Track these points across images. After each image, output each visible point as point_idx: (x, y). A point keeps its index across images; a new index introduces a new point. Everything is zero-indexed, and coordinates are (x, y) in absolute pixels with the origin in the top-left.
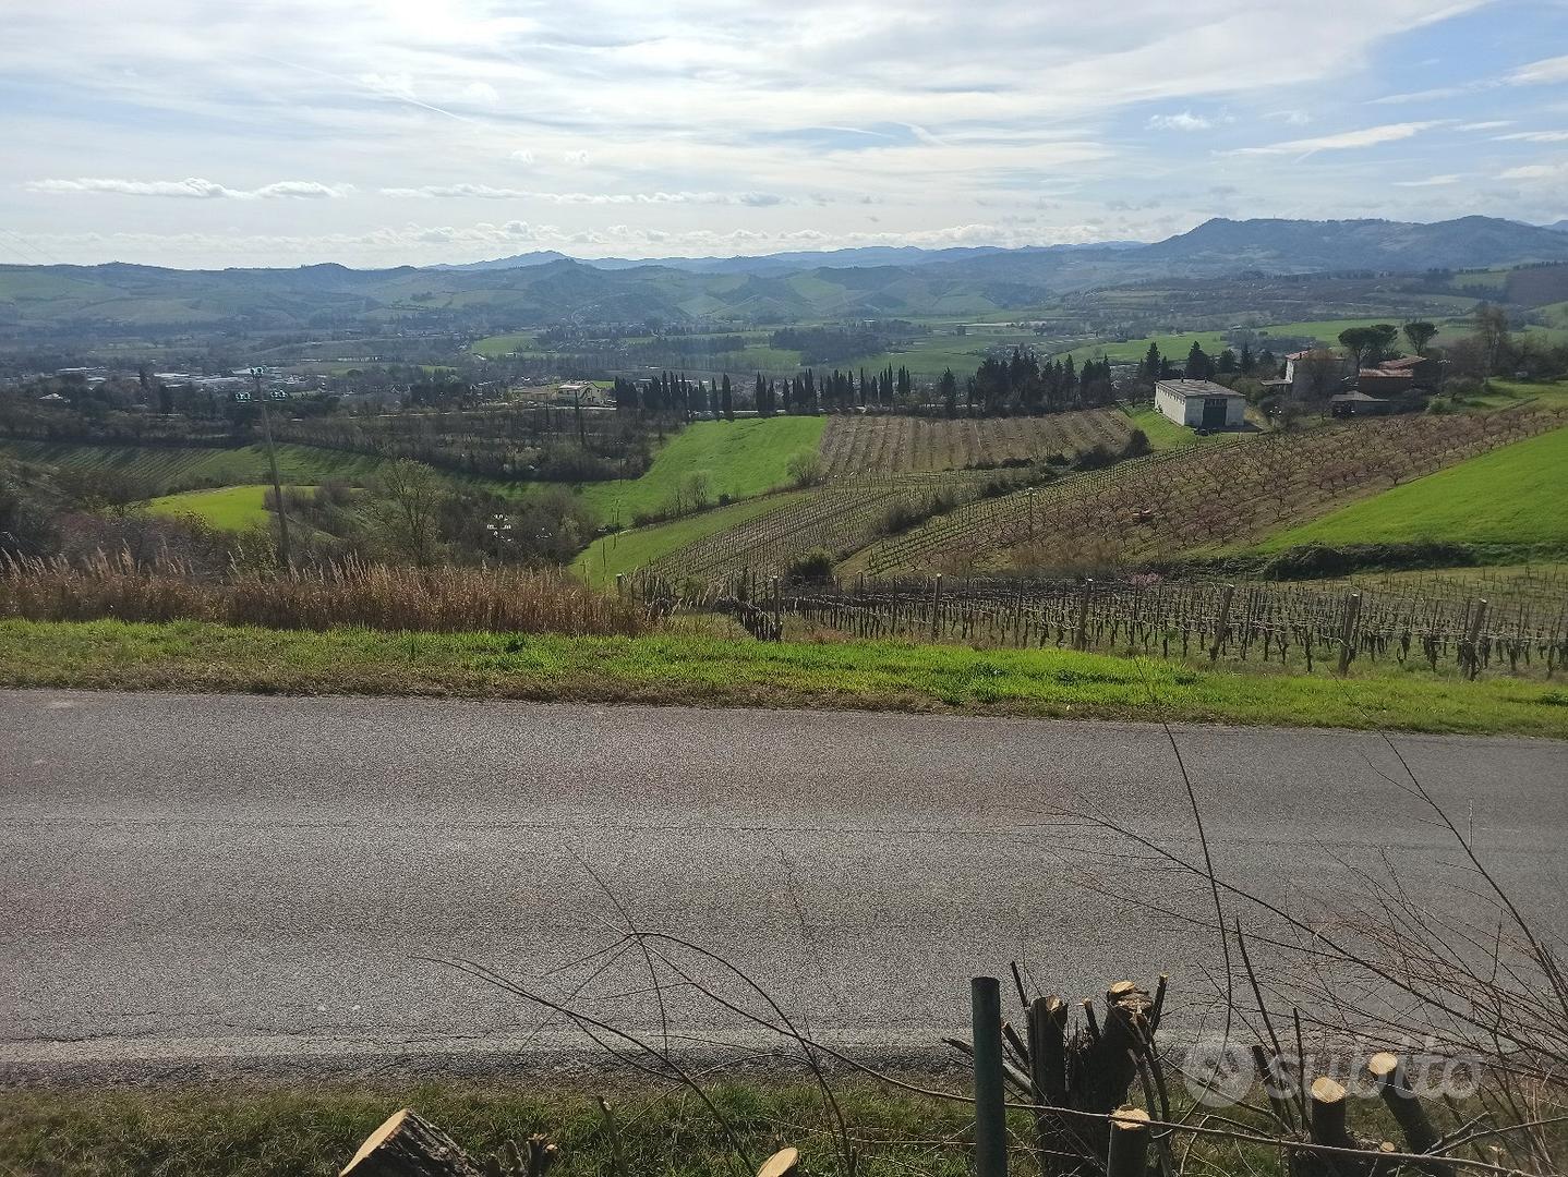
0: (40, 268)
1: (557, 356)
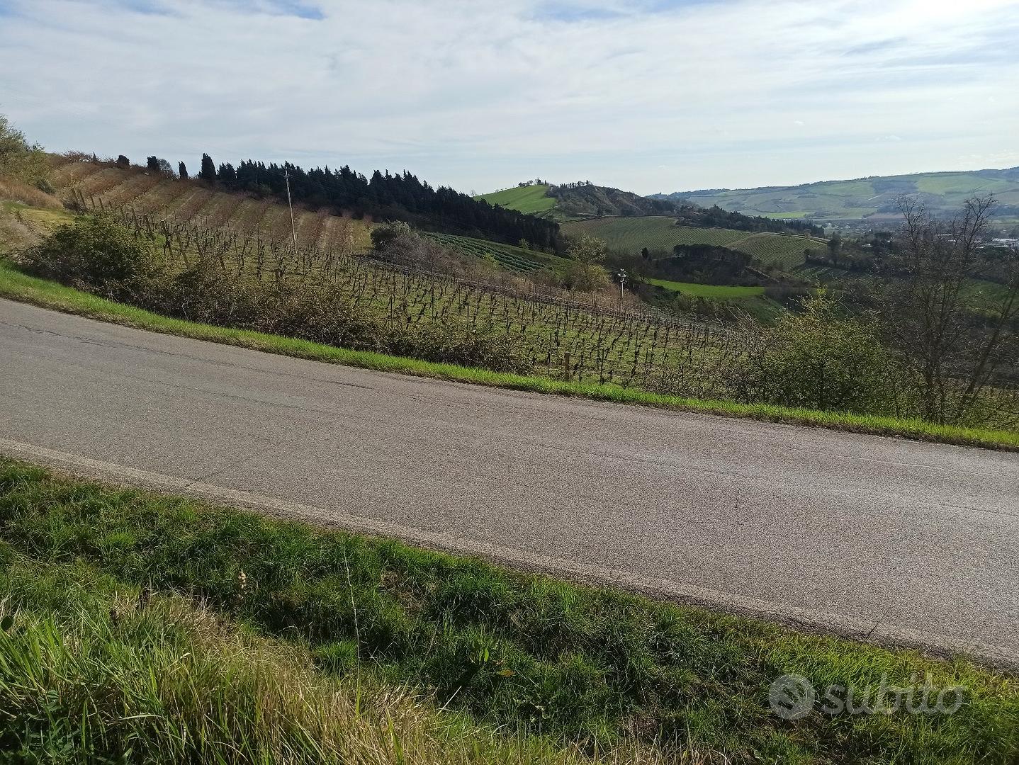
0: (970, 173)
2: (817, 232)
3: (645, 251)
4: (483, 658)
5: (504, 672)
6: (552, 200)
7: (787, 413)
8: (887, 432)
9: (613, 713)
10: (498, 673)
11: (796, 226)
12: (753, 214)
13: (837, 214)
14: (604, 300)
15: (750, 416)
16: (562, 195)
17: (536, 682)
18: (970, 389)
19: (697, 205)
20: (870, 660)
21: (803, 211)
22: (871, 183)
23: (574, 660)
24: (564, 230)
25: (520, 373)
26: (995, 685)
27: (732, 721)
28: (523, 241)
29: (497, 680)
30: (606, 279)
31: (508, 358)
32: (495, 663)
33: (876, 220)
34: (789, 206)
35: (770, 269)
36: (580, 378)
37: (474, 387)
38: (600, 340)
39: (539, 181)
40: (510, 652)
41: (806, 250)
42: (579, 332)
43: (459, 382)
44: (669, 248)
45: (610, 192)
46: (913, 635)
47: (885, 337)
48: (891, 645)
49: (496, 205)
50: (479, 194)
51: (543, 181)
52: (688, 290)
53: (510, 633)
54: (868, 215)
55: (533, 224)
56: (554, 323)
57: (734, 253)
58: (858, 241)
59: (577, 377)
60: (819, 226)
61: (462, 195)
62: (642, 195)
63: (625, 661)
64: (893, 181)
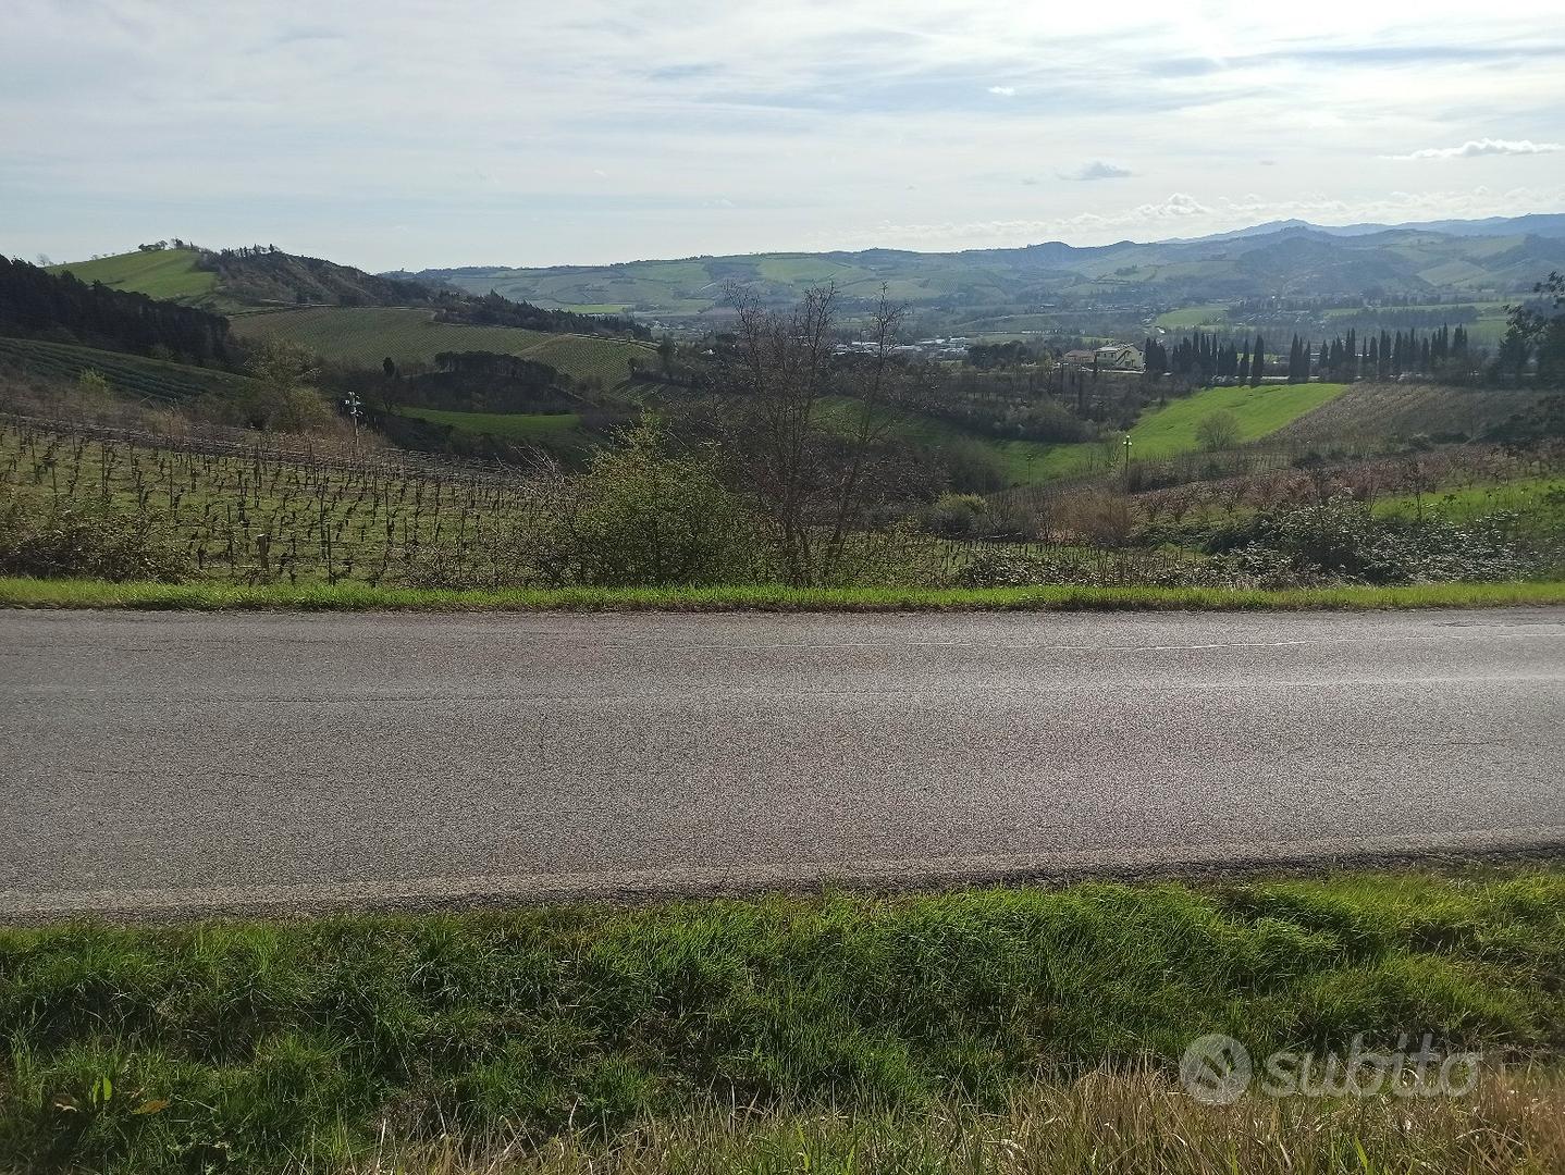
0: (819, 255)
1: (1273, 329)
2: (642, 333)
3: (388, 363)
4: (101, 1094)
5: (149, 1106)
6: (209, 277)
7: (609, 595)
8: (739, 606)
9: (353, 1114)
10: (138, 1112)
11: (613, 325)
12: (549, 307)
13: (666, 308)
14: (326, 445)
15: (558, 607)
16: (227, 268)
17: (212, 1105)
18: (836, 538)
19: (463, 291)
20: (725, 921)
21: (621, 302)
22: (703, 266)
23: (283, 1048)
24: (240, 328)
25: (166, 578)
26: (868, 910)
27: (544, 1063)
28: (160, 348)
29: (134, 1125)
30: (327, 410)
31: (137, 554)
32: (128, 1097)
33: (716, 317)
34: (600, 296)
35: (583, 387)
36: (293, 577)
37: (63, 613)
38: (325, 512)
39: (179, 243)
40: (156, 1069)
41: (632, 359)
42: (285, 499)
43: (32, 608)
44: (428, 359)
45: (314, 264)
46: (775, 871)
47: (731, 477)
48: (749, 892)
49: (97, 284)
50: (58, 261)
51: (186, 242)
52: (467, 423)
53: (155, 1035)
54: (705, 310)
55: (177, 318)
56: (234, 488)
57: (529, 364)
58: (696, 346)
59: (286, 574)
60: (644, 325)
61: (19, 264)
62: (373, 273)
63: (370, 1023)
64: (731, 263)
